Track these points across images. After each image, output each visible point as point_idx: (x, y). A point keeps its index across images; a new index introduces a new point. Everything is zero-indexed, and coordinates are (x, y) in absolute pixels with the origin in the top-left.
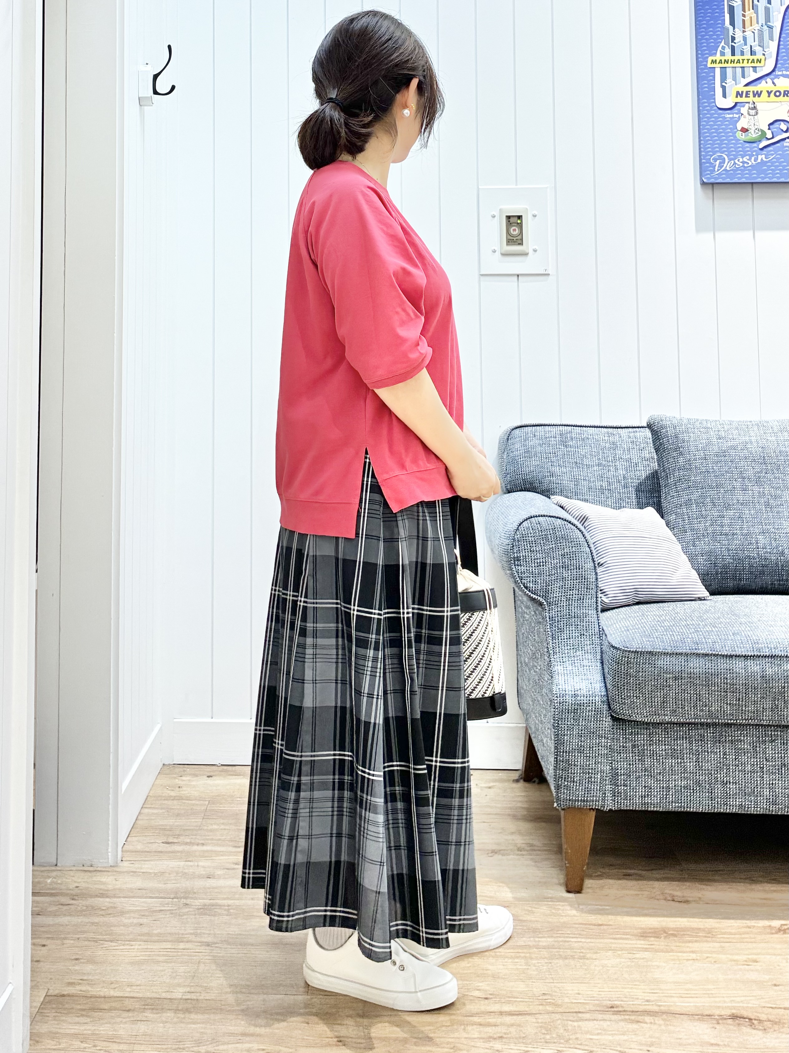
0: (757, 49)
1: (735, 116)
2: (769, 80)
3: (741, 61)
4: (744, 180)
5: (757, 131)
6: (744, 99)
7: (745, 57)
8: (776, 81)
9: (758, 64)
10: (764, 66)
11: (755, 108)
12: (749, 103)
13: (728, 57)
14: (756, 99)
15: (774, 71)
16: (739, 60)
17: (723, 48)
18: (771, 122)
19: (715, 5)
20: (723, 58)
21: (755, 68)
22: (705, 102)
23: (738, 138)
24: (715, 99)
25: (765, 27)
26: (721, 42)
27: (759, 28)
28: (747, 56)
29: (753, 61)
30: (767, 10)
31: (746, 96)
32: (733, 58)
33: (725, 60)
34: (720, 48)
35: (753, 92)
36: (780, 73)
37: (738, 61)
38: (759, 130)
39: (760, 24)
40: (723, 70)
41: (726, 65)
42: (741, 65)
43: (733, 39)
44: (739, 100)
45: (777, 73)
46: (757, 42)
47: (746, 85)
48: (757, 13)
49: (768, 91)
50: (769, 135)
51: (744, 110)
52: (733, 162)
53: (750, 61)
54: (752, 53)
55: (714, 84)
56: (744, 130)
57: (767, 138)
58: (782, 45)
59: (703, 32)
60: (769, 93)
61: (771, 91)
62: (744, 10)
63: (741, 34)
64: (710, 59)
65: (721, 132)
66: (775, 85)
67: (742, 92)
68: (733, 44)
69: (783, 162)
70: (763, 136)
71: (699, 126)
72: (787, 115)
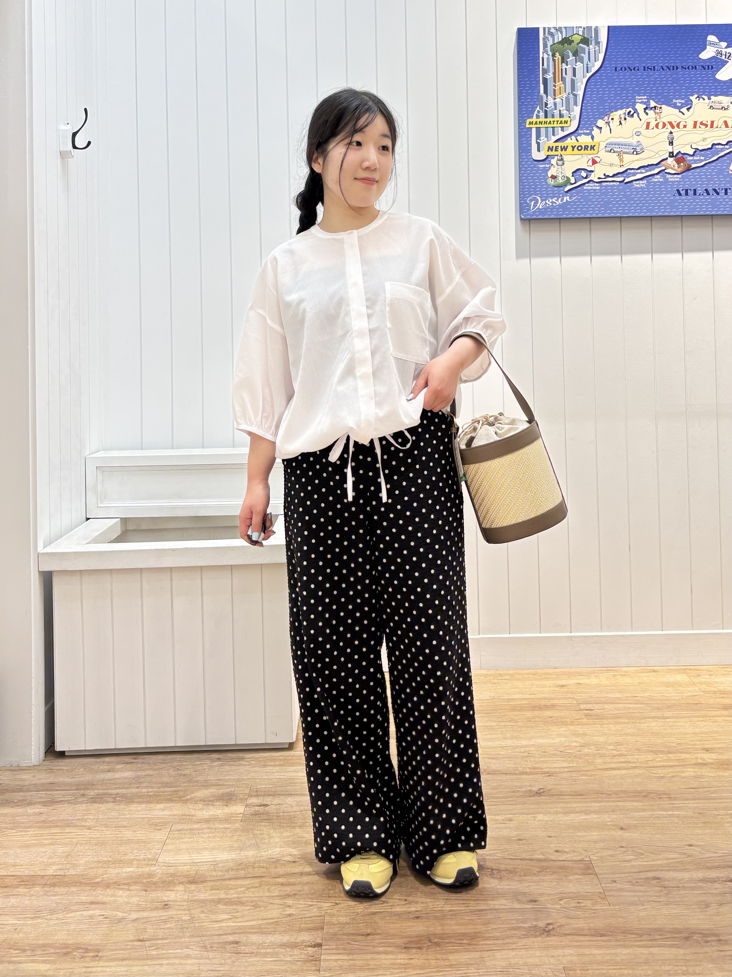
0: (565, 112)
1: (546, 166)
2: (573, 137)
3: (552, 123)
4: (553, 216)
6: (554, 153)
7: (555, 119)
8: (578, 138)
9: (565, 125)
10: (570, 126)
11: (562, 159)
12: (557, 155)
13: (542, 119)
14: (563, 152)
15: (577, 130)
16: (550, 121)
17: (538, 112)
18: (574, 170)
19: (533, 78)
20: (538, 120)
21: (562, 128)
22: (523, 156)
23: (549, 183)
24: (531, 153)
25: (571, 96)
26: (537, 107)
27: (566, 96)
28: (557, 118)
29: (561, 122)
30: (573, 82)
31: (556, 150)
32: (546, 120)
33: (540, 122)
34: (536, 112)
35: (561, 147)
36: (582, 132)
37: (550, 123)
38: (564, 177)
39: (567, 93)
40: (538, 129)
41: (540, 126)
42: (552, 125)
43: (546, 104)
44: (550, 153)
45: (580, 131)
46: (564, 108)
47: (556, 141)
48: (565, 83)
49: (572, 146)
50: (573, 180)
51: (554, 161)
53: (559, 122)
54: (561, 116)
55: (531, 140)
56: (554, 177)
57: (571, 183)
58: (584, 109)
59: (523, 99)
60: (573, 148)
61: (575, 146)
62: (555, 82)
63: (553, 100)
64: (528, 121)
65: (536, 179)
66: (578, 141)
67: (553, 147)
68: (546, 109)
69: (583, 202)
70: (568, 182)
71: (519, 174)
72: (587, 165)
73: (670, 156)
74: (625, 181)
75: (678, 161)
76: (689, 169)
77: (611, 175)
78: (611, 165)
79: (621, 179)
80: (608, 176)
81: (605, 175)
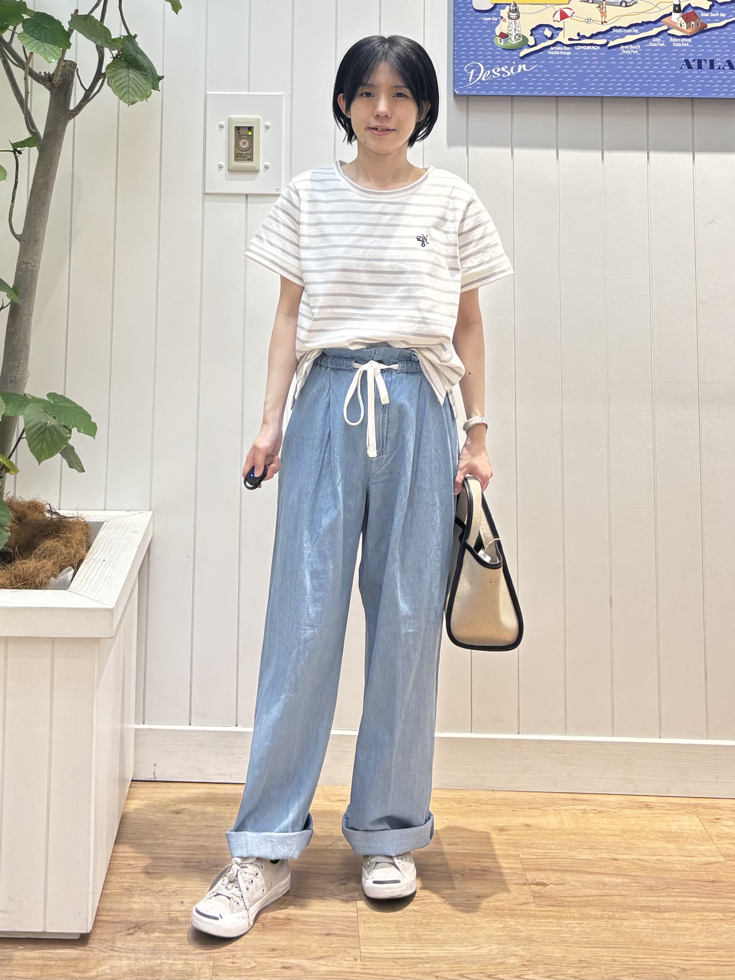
5: (517, 37)
11: (516, 11)
12: (510, 5)
18: (534, 26)
23: (496, 44)
38: (520, 36)
50: (531, 42)
51: (504, 13)
52: (489, 72)
56: (504, 36)
57: (528, 45)
70: (524, 43)
71: (454, 29)
72: (552, 19)
73: (675, 11)
74: (609, 45)
75: (687, 19)
76: (703, 30)
77: (588, 36)
78: (588, 21)
79: (604, 42)
80: (584, 37)
81: (579, 34)
